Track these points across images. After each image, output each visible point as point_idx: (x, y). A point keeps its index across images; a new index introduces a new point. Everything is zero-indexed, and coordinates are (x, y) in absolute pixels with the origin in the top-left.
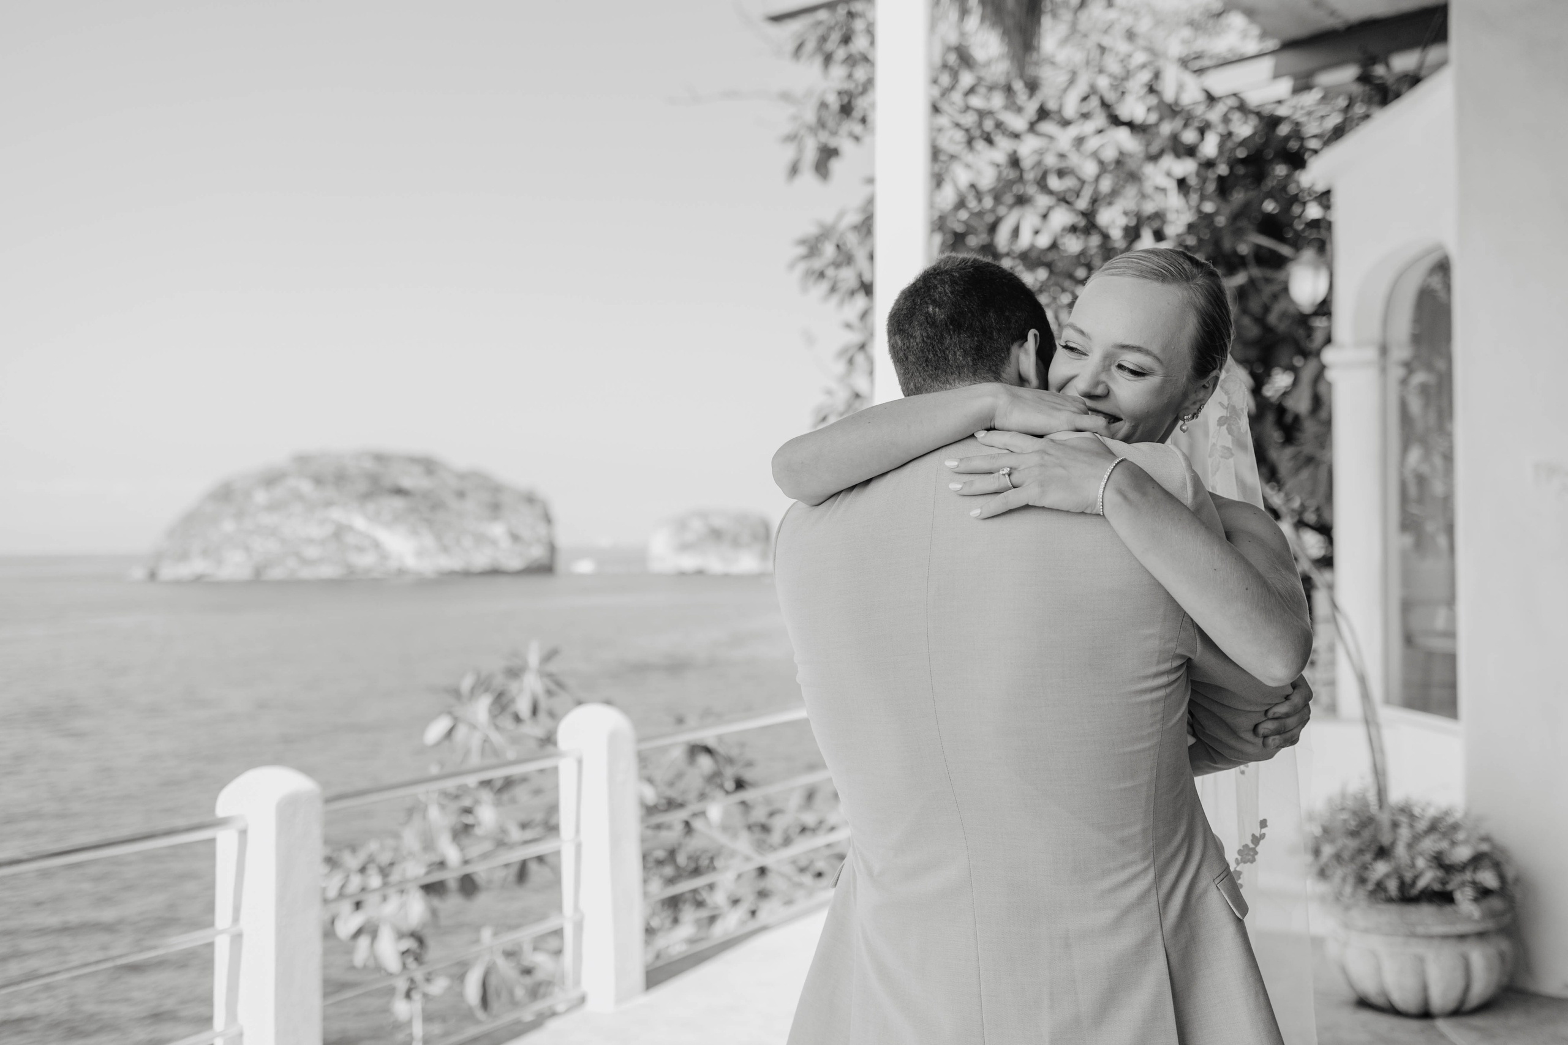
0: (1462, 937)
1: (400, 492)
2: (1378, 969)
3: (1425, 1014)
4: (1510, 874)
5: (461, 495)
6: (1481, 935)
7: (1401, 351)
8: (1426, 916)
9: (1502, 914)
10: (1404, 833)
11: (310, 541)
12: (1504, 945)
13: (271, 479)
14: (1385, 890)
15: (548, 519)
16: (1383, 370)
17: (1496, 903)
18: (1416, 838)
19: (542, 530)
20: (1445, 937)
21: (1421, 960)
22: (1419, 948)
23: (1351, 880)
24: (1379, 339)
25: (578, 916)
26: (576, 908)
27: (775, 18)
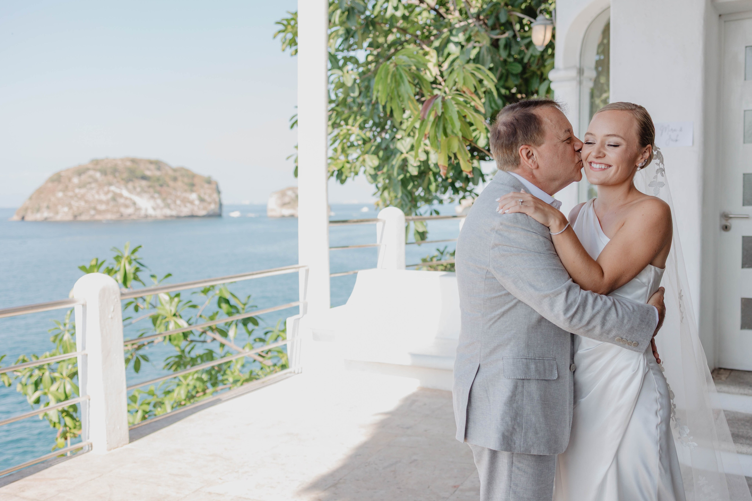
1: (144, 178)
5: (175, 179)
7: (590, 73)
11: (101, 202)
13: (80, 172)
15: (219, 192)
16: (580, 83)
19: (215, 196)
24: (578, 65)
25: (86, 398)
26: (84, 393)
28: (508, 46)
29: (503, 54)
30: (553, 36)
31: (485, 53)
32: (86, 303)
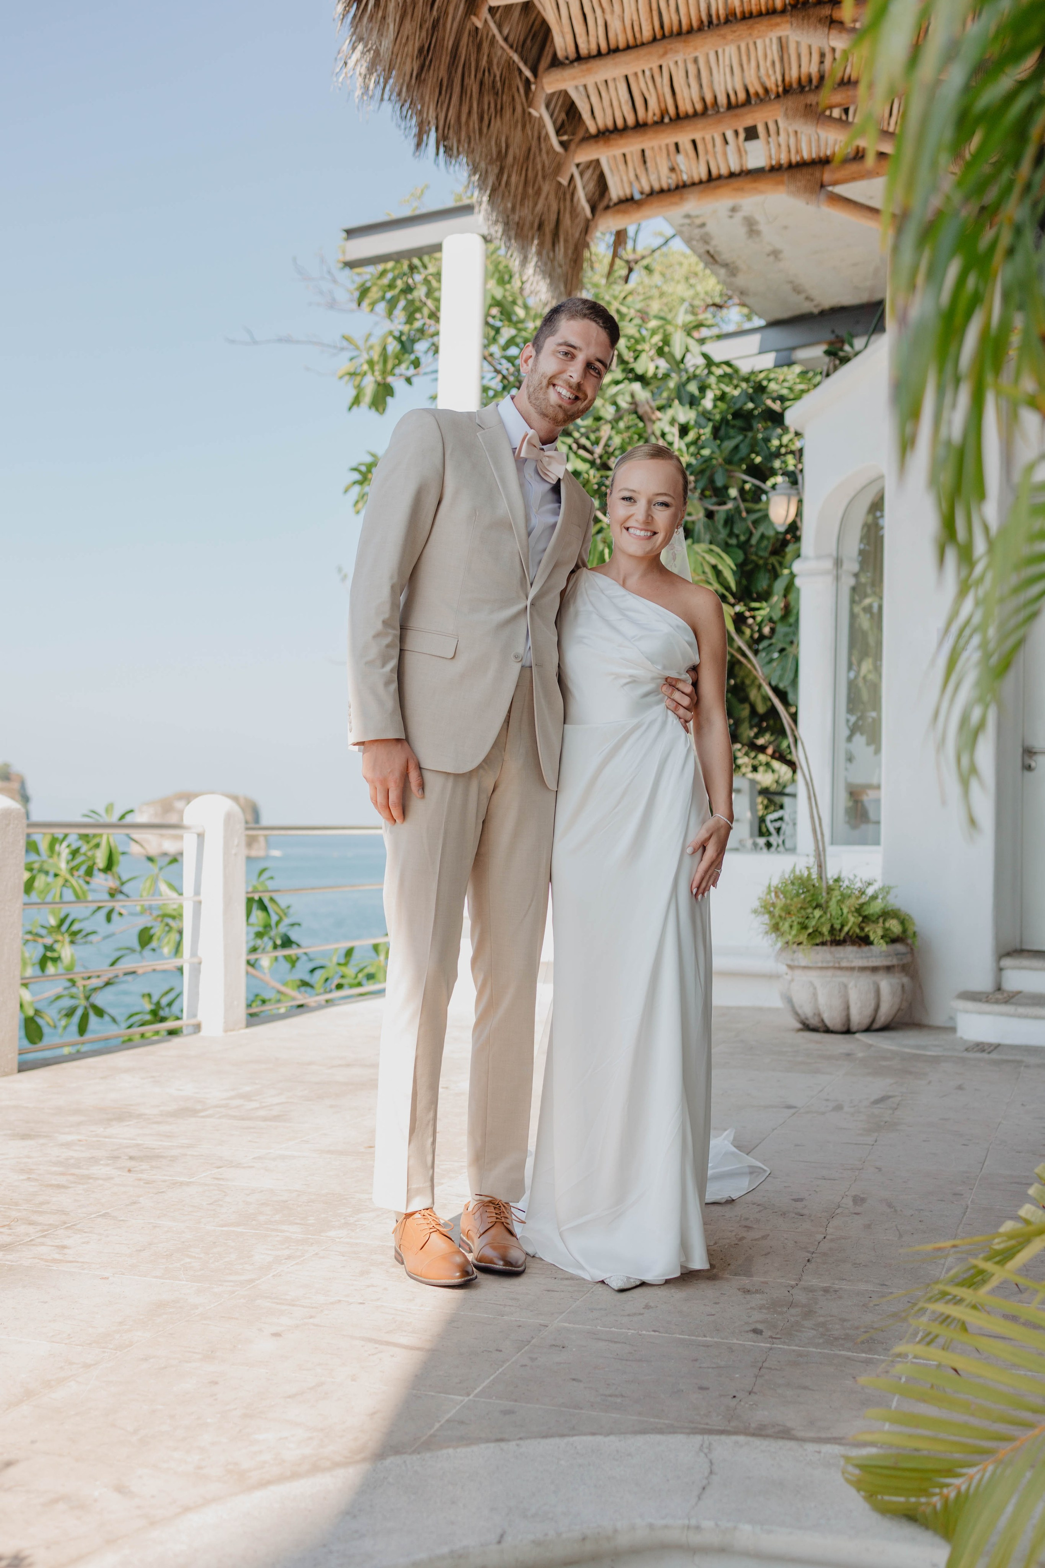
0: (874, 969)
2: (815, 995)
3: (848, 1031)
4: (911, 930)
6: (889, 969)
7: (851, 566)
8: (850, 955)
9: (903, 954)
10: (836, 893)
12: (905, 980)
14: (821, 934)
15: (26, 799)
16: (837, 578)
17: (899, 947)
18: (844, 898)
20: (863, 969)
21: (845, 986)
22: (844, 978)
23: (796, 927)
24: (834, 553)
25: (195, 960)
26: (194, 953)
27: (351, 265)
28: (729, 521)
29: (723, 534)
30: (799, 513)
31: (702, 530)
32: (204, 831)
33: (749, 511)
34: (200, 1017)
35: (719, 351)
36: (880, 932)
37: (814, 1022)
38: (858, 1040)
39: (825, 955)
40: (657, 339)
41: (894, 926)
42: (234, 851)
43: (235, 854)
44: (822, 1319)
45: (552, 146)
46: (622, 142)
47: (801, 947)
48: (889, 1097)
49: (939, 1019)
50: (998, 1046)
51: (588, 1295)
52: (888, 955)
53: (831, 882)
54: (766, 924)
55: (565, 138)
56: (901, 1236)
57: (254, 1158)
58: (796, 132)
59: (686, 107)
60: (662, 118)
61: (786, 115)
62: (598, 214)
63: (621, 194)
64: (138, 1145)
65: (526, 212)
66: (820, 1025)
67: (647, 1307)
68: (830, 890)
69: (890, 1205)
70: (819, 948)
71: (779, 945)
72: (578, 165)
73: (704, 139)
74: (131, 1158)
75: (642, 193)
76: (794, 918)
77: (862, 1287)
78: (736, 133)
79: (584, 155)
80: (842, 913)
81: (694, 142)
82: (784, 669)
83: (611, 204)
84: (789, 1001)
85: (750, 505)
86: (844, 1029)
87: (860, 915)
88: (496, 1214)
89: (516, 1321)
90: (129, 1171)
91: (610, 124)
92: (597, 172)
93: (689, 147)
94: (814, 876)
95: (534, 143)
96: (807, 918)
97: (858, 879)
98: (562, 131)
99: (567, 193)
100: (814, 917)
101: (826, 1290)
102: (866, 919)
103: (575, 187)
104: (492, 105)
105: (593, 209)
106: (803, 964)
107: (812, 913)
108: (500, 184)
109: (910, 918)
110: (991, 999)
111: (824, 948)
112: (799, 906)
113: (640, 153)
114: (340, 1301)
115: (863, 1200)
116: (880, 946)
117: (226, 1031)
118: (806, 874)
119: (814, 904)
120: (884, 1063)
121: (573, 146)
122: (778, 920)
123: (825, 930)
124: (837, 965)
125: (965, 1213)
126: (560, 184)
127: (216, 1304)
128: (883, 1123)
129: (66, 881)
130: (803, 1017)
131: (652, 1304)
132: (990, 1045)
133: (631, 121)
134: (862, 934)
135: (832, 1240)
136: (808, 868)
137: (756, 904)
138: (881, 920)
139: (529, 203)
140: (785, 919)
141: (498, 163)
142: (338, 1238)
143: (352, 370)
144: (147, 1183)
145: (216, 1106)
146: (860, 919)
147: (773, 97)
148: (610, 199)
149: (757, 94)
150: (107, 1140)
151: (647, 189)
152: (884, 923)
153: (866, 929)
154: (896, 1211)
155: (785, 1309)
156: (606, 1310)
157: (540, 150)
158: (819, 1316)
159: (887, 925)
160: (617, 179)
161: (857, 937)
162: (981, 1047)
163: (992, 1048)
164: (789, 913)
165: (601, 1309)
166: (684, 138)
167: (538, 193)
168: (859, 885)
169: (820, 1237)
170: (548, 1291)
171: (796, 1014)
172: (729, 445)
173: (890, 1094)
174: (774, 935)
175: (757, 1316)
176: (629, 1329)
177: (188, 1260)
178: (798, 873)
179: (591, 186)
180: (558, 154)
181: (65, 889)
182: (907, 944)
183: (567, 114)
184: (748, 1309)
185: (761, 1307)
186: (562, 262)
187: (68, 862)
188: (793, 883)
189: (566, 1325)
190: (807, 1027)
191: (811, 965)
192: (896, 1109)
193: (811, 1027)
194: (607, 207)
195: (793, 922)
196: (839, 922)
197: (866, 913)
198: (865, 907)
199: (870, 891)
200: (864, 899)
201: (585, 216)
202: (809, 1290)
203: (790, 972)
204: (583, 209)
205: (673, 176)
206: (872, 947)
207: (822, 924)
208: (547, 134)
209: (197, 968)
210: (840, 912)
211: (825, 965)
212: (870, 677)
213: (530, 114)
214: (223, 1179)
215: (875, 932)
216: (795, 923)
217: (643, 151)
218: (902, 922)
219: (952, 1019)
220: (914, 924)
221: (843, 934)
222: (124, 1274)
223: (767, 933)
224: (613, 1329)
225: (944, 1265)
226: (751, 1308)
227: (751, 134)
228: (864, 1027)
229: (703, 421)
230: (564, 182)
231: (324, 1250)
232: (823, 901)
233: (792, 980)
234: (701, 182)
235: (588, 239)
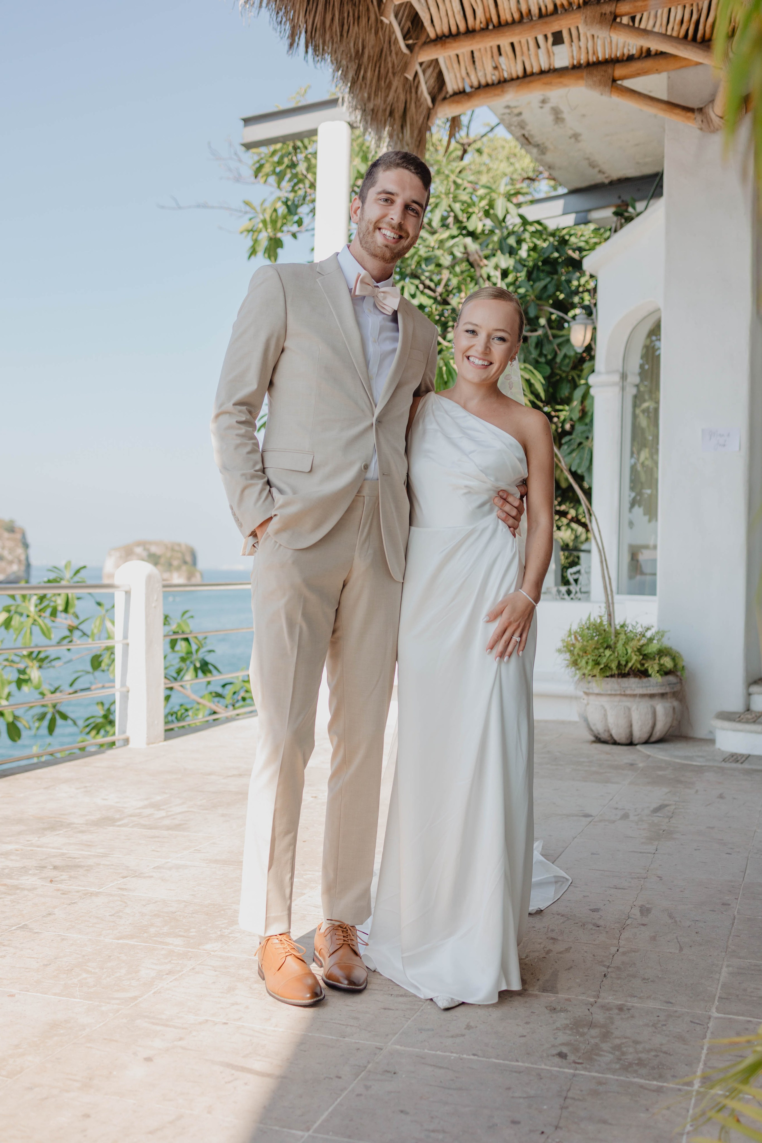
0: (652, 696)
2: (605, 716)
3: (631, 743)
4: (680, 665)
6: (663, 695)
7: (634, 379)
8: (633, 684)
9: (675, 684)
10: (622, 637)
12: (676, 704)
14: (611, 669)
16: (623, 389)
17: (671, 678)
18: (628, 640)
19: (21, 552)
20: (643, 696)
21: (629, 709)
22: (627, 702)
23: (591, 663)
24: (621, 370)
25: (124, 689)
26: (123, 684)
27: (248, 146)
28: (539, 344)
29: (534, 354)
30: (593, 338)
32: (131, 589)
33: (555, 336)
34: (129, 733)
35: (532, 213)
36: (656, 668)
37: (604, 736)
38: (639, 751)
39: (613, 685)
40: (484, 203)
41: (668, 662)
42: (153, 605)
43: (155, 607)
44: (617, 1042)
45: (400, 48)
46: (455, 45)
47: (594, 678)
48: (667, 806)
49: (701, 733)
50: (748, 757)
51: (418, 1014)
52: (662, 685)
53: (618, 627)
54: (567, 660)
55: (410, 42)
56: (681, 949)
57: (154, 868)
58: (593, 36)
59: (506, 16)
60: (487, 25)
61: (585, 21)
62: (437, 103)
63: (456, 88)
64: (63, 854)
65: (379, 101)
66: (609, 739)
67: (468, 1027)
68: (617, 634)
69: (671, 916)
70: (609, 679)
71: (578, 676)
72: (421, 64)
73: (520, 42)
74: (55, 868)
75: (472, 87)
76: (589, 656)
77: (651, 1004)
78: (546, 37)
79: (426, 56)
80: (627, 654)
81: (512, 44)
82: (581, 459)
83: (448, 96)
84: (586, 720)
85: (555, 332)
86: (628, 742)
87: (641, 654)
88: (344, 937)
89: (356, 1043)
90: (51, 881)
91: (446, 31)
92: (437, 71)
93: (509, 49)
94: (605, 623)
95: (386, 45)
96: (600, 656)
97: (639, 625)
98: (408, 37)
99: (412, 87)
100: (605, 656)
101: (620, 1009)
102: (646, 657)
103: (419, 82)
104: (351, 14)
105: (434, 100)
106: (596, 691)
107: (604, 652)
108: (358, 78)
109: (680, 656)
110: (742, 719)
111: (613, 679)
112: (594, 646)
113: (469, 54)
114: (207, 1021)
115: (649, 910)
116: (656, 679)
117: (148, 744)
118: (599, 621)
119: (605, 646)
120: (660, 773)
121: (417, 49)
122: (577, 657)
123: (614, 665)
124: (623, 693)
125: (733, 924)
126: (407, 79)
127: (101, 1024)
128: (661, 832)
129: (35, 620)
130: (596, 732)
131: (472, 1024)
132: (742, 755)
133: (462, 28)
134: (643, 669)
135: (624, 953)
136: (600, 617)
137: (560, 645)
138: (657, 658)
139: (381, 94)
140: (582, 656)
141: (357, 61)
142: (213, 951)
143: (250, 228)
144: (63, 894)
145: (131, 816)
146: (641, 657)
147: (575, 8)
148: (447, 92)
149: (562, 5)
150: (39, 849)
151: (476, 84)
152: (659, 660)
153: (646, 665)
154: (676, 922)
155: (586, 1030)
156: (433, 1030)
157: (391, 52)
158: (616, 1038)
159: (662, 662)
160: (452, 75)
161: (639, 670)
162: (735, 758)
163: (744, 759)
164: (586, 652)
165: (428, 1030)
166: (504, 42)
167: (389, 86)
168: (639, 630)
169: (613, 949)
170: (385, 1009)
171: (591, 730)
172: (540, 285)
173: (666, 802)
174: (573, 669)
175: (563, 1037)
176: (452, 1052)
177: (85, 975)
178: (592, 620)
179: (432, 81)
180: (405, 54)
181: (34, 627)
182: (677, 676)
183: (412, 23)
184: (554, 1030)
185: (566, 1027)
186: (410, 141)
187: (36, 606)
188: (588, 628)
189: (398, 1047)
190: (598, 740)
191: (602, 692)
192: (671, 817)
193: (602, 739)
194: (445, 99)
195: (588, 659)
196: (624, 659)
197: (646, 652)
198: (645, 647)
199: (649, 634)
200: (643, 641)
201: (427, 105)
202: (605, 1008)
203: (585, 697)
204: (426, 100)
205: (496, 73)
206: (650, 678)
207: (612, 661)
208: (396, 38)
209: (125, 696)
210: (625, 652)
211: (613, 692)
212: (648, 463)
213: (382, 21)
214: (126, 889)
215: (652, 667)
216: (590, 661)
217: (472, 52)
218: (674, 659)
219: (711, 732)
220: (683, 660)
221: (627, 669)
222: (28, 991)
223: (568, 666)
224: (438, 1053)
225: (719, 980)
226: (557, 1029)
227: (558, 39)
228: (643, 740)
229: (519, 267)
230: (410, 77)
231: (199, 964)
232: (612, 643)
233: (588, 704)
234: (518, 78)
235: (430, 124)
